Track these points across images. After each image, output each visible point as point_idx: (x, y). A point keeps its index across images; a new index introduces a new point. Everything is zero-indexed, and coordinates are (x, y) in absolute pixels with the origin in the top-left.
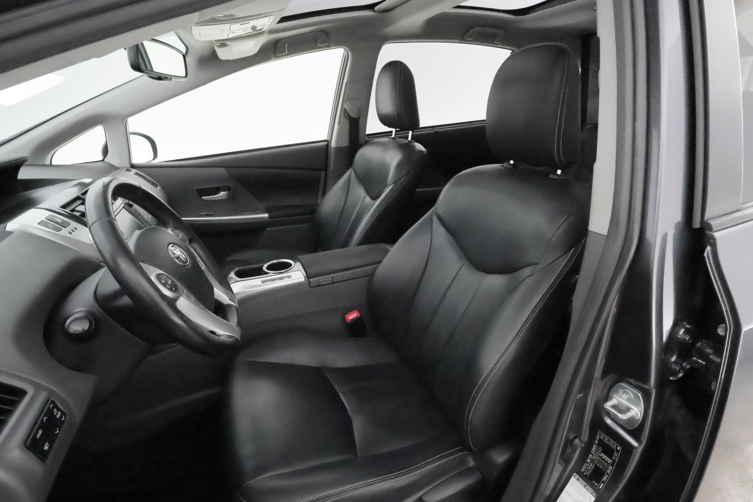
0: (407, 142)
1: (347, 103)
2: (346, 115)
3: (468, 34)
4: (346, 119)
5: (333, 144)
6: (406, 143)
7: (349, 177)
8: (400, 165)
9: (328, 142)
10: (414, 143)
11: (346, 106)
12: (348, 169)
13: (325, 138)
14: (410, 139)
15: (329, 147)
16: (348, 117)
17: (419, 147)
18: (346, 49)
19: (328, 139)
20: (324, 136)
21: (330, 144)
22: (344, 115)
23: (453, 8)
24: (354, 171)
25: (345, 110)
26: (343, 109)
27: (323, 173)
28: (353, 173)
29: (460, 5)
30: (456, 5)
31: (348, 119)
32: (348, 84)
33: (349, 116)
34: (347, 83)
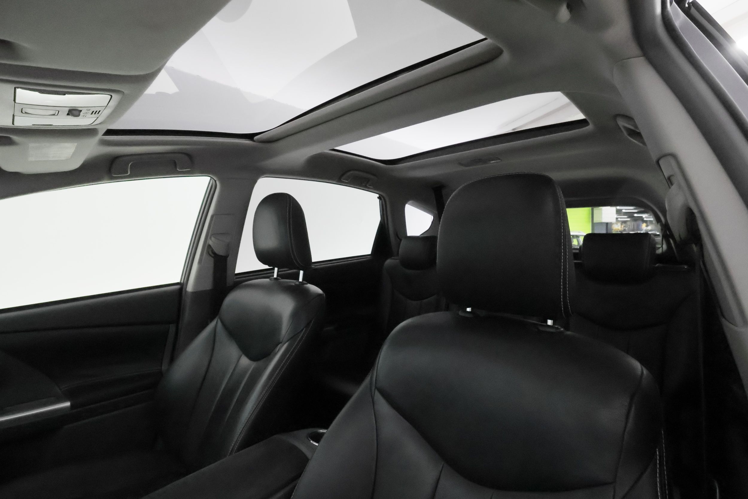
0: (297, 283)
1: (213, 238)
2: (211, 253)
3: (344, 177)
4: (211, 257)
5: (190, 288)
6: (296, 285)
7: (215, 331)
8: (295, 315)
9: (182, 286)
10: (307, 284)
11: (210, 242)
12: (212, 320)
13: (178, 280)
14: (301, 279)
15: (184, 292)
16: (213, 255)
17: (314, 289)
18: (212, 177)
19: (182, 282)
20: (177, 279)
21: (184, 286)
22: (208, 253)
23: (330, 150)
24: (222, 322)
25: (209, 246)
26: (207, 245)
27: (172, 328)
28: (219, 323)
29: (335, 148)
30: (332, 148)
31: (213, 257)
32: (214, 217)
33: (214, 253)
34: (212, 217)
